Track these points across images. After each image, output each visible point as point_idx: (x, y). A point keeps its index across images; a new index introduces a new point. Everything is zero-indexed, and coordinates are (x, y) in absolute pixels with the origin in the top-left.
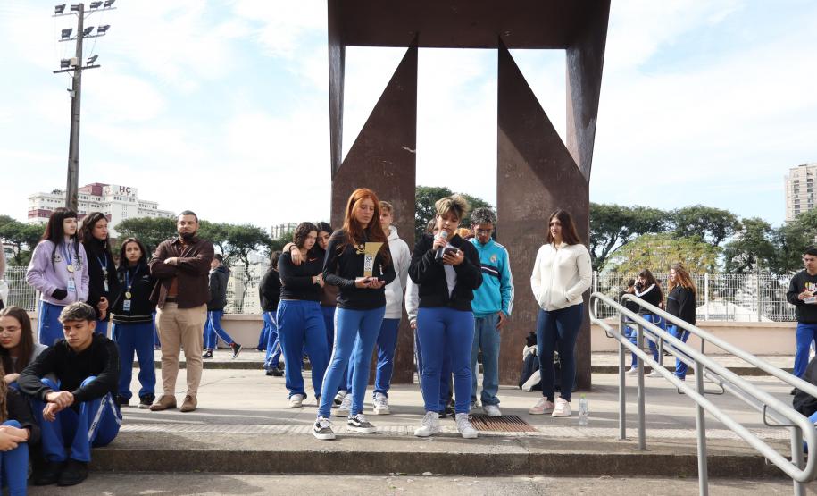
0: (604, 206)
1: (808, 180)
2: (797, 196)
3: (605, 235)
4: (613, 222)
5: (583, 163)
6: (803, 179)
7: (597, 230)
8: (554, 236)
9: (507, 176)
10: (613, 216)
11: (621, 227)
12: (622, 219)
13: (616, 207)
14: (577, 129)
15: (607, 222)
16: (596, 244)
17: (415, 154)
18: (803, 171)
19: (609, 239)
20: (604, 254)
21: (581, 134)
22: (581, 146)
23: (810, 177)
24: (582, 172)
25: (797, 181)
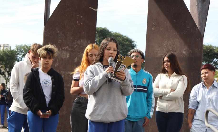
5: (200, 24)
8: (166, 69)
9: (153, 29)
14: (198, 3)
17: (96, 12)
21: (200, 6)
22: (199, 14)
24: (199, 29)
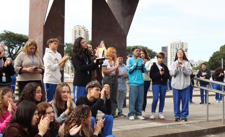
0: (17, 34)
1: (79, 31)
2: (75, 36)
3: (17, 45)
4: (20, 41)
6: (78, 30)
7: (13, 43)
10: (21, 38)
11: (22, 43)
12: (24, 40)
13: (21, 35)
15: (18, 40)
16: (13, 49)
18: (78, 28)
19: (18, 47)
20: (16, 52)
23: (80, 30)
25: (76, 31)
